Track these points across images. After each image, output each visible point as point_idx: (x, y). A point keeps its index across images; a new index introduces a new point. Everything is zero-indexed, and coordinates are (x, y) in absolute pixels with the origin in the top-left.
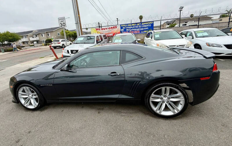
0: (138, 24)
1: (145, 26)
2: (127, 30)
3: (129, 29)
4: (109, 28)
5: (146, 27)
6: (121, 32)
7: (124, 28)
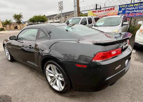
4: (105, 10)
6: (119, 14)
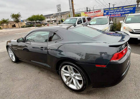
0: (120, 8)
1: (126, 10)
2: (109, 13)
3: (111, 12)
4: (94, 12)
5: (128, 11)
6: (104, 15)
7: (106, 12)
